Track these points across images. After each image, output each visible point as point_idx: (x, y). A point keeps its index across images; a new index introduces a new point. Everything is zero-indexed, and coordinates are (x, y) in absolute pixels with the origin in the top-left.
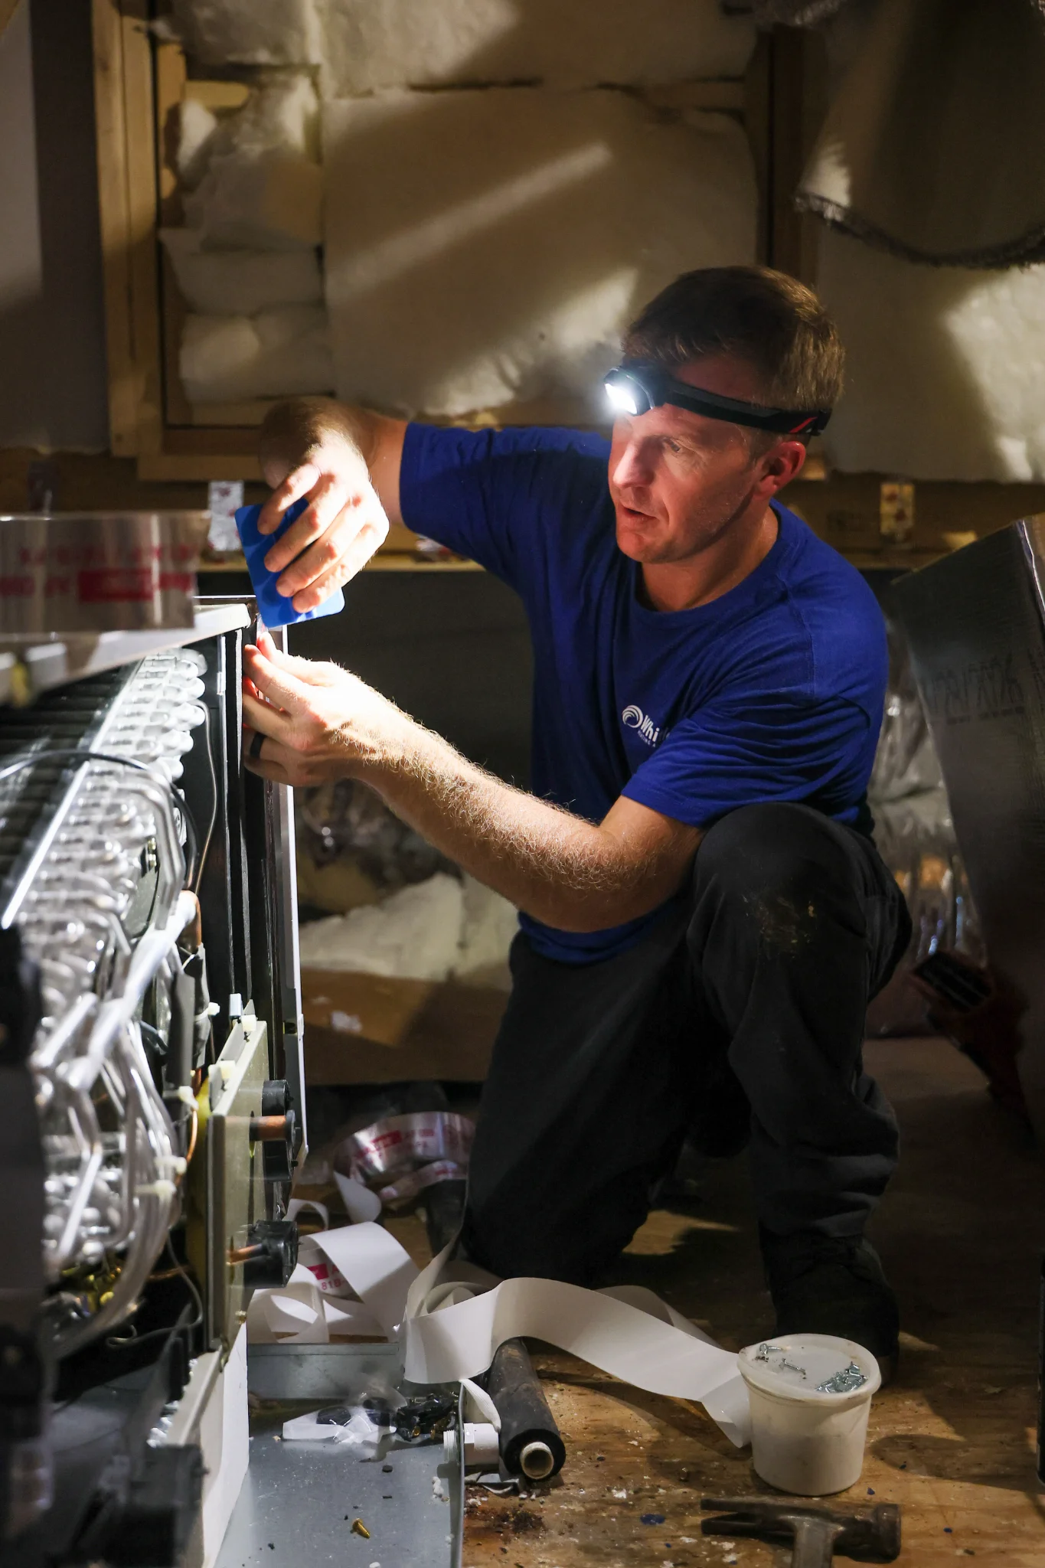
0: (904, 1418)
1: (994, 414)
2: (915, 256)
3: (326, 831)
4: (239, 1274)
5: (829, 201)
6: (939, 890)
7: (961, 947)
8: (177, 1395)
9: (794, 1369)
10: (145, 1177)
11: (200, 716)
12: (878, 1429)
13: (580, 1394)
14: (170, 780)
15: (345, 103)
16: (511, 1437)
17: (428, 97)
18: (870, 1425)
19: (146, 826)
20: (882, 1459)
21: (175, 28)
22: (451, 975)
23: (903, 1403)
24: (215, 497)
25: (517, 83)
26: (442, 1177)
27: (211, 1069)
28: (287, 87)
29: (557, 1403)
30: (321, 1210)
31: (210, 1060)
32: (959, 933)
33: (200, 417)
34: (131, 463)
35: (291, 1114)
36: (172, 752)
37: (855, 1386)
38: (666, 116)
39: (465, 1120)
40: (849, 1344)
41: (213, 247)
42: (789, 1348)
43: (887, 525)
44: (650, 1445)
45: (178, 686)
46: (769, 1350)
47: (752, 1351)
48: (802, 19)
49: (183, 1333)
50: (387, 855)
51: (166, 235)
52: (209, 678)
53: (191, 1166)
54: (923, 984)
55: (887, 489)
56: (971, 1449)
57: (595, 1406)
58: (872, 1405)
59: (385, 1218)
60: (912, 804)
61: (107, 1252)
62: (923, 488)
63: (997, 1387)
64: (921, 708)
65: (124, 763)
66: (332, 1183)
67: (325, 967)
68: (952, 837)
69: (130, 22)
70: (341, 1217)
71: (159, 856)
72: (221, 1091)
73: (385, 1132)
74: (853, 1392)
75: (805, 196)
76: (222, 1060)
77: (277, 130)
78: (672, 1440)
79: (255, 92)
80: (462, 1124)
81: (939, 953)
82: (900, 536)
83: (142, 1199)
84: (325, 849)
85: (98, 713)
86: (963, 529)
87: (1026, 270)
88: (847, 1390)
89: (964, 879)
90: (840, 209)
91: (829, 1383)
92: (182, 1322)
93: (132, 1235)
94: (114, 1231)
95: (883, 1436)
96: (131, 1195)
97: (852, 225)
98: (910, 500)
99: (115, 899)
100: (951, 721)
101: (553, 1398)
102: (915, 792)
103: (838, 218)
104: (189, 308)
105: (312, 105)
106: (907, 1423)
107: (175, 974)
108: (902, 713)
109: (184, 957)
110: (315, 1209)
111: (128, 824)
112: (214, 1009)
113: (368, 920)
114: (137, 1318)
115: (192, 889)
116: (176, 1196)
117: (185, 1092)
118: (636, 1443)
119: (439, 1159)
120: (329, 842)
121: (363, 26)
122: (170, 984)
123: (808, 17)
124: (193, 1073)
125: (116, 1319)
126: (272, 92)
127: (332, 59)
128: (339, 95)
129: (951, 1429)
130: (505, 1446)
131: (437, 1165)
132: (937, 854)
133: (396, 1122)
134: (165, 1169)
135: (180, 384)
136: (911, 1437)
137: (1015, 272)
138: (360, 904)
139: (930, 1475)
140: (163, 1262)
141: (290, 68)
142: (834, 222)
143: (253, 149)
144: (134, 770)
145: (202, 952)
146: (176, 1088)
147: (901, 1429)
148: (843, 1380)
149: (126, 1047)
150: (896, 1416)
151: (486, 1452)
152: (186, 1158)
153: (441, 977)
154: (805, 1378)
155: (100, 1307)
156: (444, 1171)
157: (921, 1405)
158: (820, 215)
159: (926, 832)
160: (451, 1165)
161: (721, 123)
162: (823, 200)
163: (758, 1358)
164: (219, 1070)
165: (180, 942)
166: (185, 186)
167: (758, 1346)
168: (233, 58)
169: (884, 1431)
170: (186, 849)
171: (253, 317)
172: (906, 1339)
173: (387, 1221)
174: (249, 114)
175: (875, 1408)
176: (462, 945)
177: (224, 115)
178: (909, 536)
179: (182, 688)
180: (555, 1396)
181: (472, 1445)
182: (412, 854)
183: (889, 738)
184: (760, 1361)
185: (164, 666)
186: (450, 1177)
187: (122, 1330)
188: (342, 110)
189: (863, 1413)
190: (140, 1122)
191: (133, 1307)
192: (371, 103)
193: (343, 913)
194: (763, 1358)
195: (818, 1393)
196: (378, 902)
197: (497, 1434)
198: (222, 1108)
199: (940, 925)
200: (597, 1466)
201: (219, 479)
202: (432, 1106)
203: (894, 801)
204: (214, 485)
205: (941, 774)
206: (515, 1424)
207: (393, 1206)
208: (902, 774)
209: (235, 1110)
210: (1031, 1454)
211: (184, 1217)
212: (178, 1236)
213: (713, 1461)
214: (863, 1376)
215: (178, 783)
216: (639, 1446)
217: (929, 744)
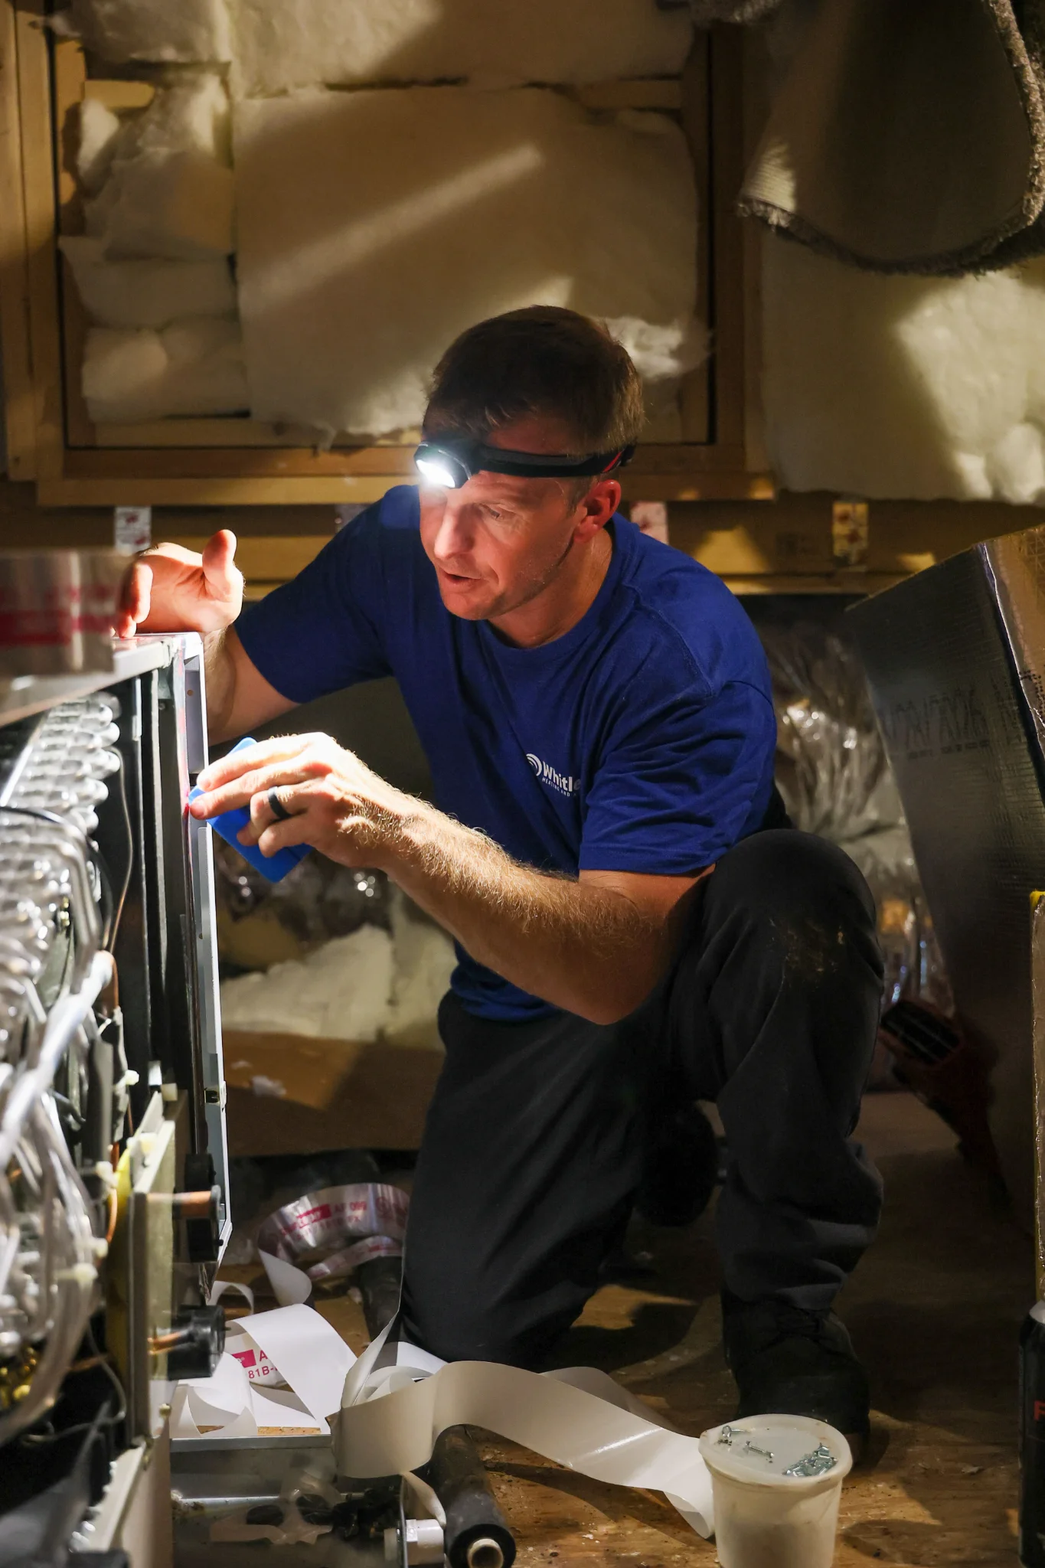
0: (877, 1502)
1: (951, 430)
2: (866, 263)
3: (243, 881)
4: (163, 1364)
5: (774, 207)
6: (902, 935)
7: (926, 994)
8: (97, 1496)
9: (760, 1452)
10: (64, 1261)
11: (114, 762)
12: (849, 1515)
13: (529, 1485)
14: (85, 832)
15: (258, 103)
16: (457, 1533)
17: (347, 97)
18: (842, 1511)
19: (62, 883)
20: (855, 1547)
21: (74, 24)
22: (381, 1033)
23: (875, 1486)
24: (120, 523)
25: (440, 82)
26: (375, 1255)
27: (131, 1142)
28: (195, 86)
29: (505, 1495)
30: (246, 1292)
31: (128, 1134)
32: (923, 981)
33: (104, 438)
34: (30, 487)
35: (216, 1189)
36: (86, 802)
37: (825, 1469)
38: (599, 116)
39: (399, 1192)
40: (818, 1424)
41: (117, 256)
42: (753, 1430)
43: (840, 547)
44: (606, 1538)
45: (91, 732)
46: (732, 1433)
47: (714, 1434)
48: (741, 15)
49: (103, 1429)
50: (308, 904)
51: (66, 243)
52: (123, 720)
53: (112, 1247)
54: (889, 1037)
55: (839, 508)
56: (947, 1534)
57: (545, 1497)
58: (843, 1489)
59: (317, 1298)
60: (872, 842)
61: (25, 1343)
62: (877, 507)
63: (975, 1466)
64: (879, 738)
65: (36, 815)
66: (257, 1263)
67: (245, 1028)
68: (915, 877)
69: (25, 17)
70: (267, 1299)
71: (72, 915)
72: (141, 1167)
73: (316, 1205)
74: (823, 1475)
75: (748, 201)
76: (143, 1132)
77: (184, 133)
78: (630, 1532)
79: (160, 91)
80: (395, 1195)
81: (902, 1002)
82: (854, 559)
83: (60, 1284)
84: (242, 900)
85: (7, 763)
86: (920, 551)
87: (980, 277)
88: (817, 1473)
89: (928, 922)
90: (785, 215)
91: (796, 1466)
92: (103, 1417)
93: (50, 1324)
94: (31, 1319)
95: (854, 1522)
96: (49, 1282)
97: (798, 230)
98: (864, 521)
99: (29, 962)
100: (913, 756)
101: (501, 1490)
102: (874, 829)
103: (783, 223)
104: (90, 322)
105: (222, 105)
106: (879, 1507)
107: (92, 1042)
108: (859, 746)
109: (100, 1022)
110: (238, 1291)
111: (43, 881)
112: (131, 1077)
113: (291, 975)
114: (55, 1414)
115: (107, 949)
116: (97, 1281)
117: (103, 1168)
118: (590, 1536)
119: (372, 1234)
120: (246, 892)
121: (276, 23)
122: (86, 1052)
123: (746, 14)
124: (111, 1147)
125: (33, 1416)
126: (179, 92)
127: (243, 58)
128: (250, 95)
129: (927, 1513)
130: (450, 1543)
131: (369, 1241)
132: (899, 896)
133: (326, 1195)
134: (85, 1251)
135: (83, 403)
136: (884, 1522)
137: (970, 279)
138: (281, 959)
139: (906, 1563)
140: (83, 1351)
141: (197, 66)
142: (778, 227)
143: (159, 152)
144: (46, 824)
145: (119, 1017)
146: (94, 1165)
147: (873, 1514)
148: (812, 1463)
149: (42, 1121)
150: (869, 1501)
151: (430, 1549)
152: (107, 1239)
153: (370, 1036)
154: (771, 1462)
155: (14, 1404)
156: (377, 1248)
157: (894, 1487)
158: (764, 221)
159: (886, 871)
160: (386, 1240)
161: (656, 124)
162: (767, 204)
163: (721, 1441)
164: (139, 1144)
165: (97, 1007)
166: (86, 191)
167: (721, 1428)
168: (135, 56)
169: (855, 1517)
170: (101, 907)
171: (160, 331)
172: (876, 1416)
173: (317, 1303)
174: (155, 115)
175: (845, 1491)
176: (392, 1002)
177: (126, 115)
178: (863, 559)
179: (95, 734)
180: (503, 1487)
181: (415, 1543)
182: (336, 904)
183: (846, 773)
184: (722, 1445)
185: (76, 710)
186: (383, 1253)
187: (38, 1428)
188: (254, 112)
189: (834, 1497)
190: (57, 1203)
191: (50, 1402)
192: (284, 102)
193: (263, 969)
194: (726, 1442)
195: (785, 1478)
196: (301, 956)
197: (442, 1531)
198: (143, 1185)
199: (903, 971)
200: (550, 1563)
201: (125, 504)
202: (367, 1177)
203: (851, 839)
204: (119, 510)
205: (902, 808)
206: (461, 1520)
207: (326, 1286)
208: (860, 810)
209: (156, 1187)
210: (1013, 1538)
211: (103, 1303)
212: (98, 1322)
213: (674, 1554)
214: (833, 1458)
215: (93, 834)
216: (594, 1540)
217: (888, 778)
